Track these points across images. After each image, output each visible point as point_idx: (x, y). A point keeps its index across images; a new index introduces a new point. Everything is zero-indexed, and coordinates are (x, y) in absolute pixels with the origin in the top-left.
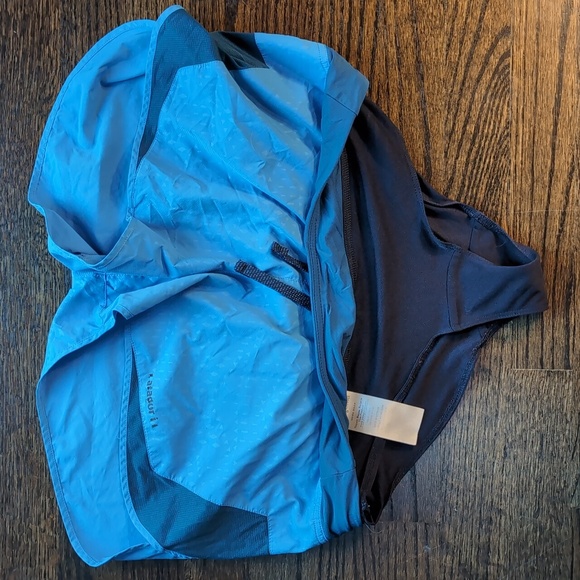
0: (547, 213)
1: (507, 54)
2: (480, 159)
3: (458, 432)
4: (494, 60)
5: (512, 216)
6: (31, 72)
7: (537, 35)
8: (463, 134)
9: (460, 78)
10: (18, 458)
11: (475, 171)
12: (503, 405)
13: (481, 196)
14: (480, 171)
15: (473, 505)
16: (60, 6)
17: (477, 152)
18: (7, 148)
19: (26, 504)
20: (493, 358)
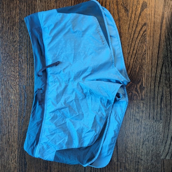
0: (156, 76)
1: (145, 31)
2: (137, 60)
3: (130, 137)
4: (141, 32)
5: (146, 77)
6: (10, 34)
7: (154, 25)
8: (133, 53)
9: (132, 37)
10: (6, 143)
11: (136, 64)
12: (142, 130)
13: (137, 71)
14: (137, 64)
15: (134, 157)
16: (19, 15)
17: (136, 58)
18: (3, 55)
19: (8, 156)
20: (140, 116)
